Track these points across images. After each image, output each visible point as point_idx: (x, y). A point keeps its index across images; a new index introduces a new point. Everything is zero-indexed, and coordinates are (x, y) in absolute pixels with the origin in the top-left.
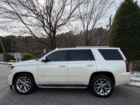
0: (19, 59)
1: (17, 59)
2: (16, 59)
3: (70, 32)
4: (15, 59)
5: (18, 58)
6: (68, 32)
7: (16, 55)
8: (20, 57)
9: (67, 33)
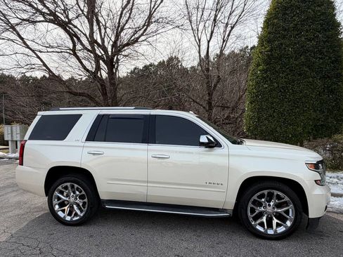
0: (16, 141)
1: (12, 141)
2: (10, 143)
3: (171, 59)
4: (6, 143)
5: (15, 139)
6: (164, 62)
7: (10, 132)
8: (18, 136)
9: (161, 64)
